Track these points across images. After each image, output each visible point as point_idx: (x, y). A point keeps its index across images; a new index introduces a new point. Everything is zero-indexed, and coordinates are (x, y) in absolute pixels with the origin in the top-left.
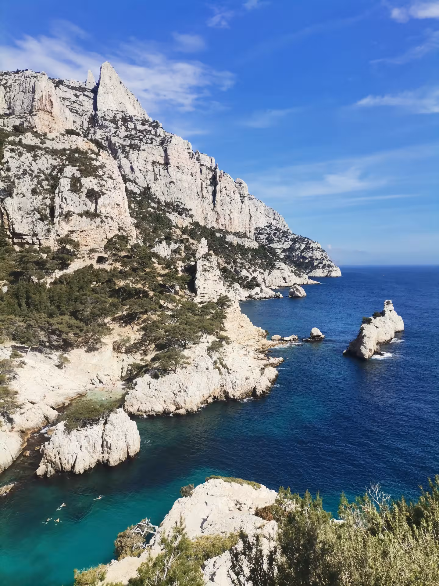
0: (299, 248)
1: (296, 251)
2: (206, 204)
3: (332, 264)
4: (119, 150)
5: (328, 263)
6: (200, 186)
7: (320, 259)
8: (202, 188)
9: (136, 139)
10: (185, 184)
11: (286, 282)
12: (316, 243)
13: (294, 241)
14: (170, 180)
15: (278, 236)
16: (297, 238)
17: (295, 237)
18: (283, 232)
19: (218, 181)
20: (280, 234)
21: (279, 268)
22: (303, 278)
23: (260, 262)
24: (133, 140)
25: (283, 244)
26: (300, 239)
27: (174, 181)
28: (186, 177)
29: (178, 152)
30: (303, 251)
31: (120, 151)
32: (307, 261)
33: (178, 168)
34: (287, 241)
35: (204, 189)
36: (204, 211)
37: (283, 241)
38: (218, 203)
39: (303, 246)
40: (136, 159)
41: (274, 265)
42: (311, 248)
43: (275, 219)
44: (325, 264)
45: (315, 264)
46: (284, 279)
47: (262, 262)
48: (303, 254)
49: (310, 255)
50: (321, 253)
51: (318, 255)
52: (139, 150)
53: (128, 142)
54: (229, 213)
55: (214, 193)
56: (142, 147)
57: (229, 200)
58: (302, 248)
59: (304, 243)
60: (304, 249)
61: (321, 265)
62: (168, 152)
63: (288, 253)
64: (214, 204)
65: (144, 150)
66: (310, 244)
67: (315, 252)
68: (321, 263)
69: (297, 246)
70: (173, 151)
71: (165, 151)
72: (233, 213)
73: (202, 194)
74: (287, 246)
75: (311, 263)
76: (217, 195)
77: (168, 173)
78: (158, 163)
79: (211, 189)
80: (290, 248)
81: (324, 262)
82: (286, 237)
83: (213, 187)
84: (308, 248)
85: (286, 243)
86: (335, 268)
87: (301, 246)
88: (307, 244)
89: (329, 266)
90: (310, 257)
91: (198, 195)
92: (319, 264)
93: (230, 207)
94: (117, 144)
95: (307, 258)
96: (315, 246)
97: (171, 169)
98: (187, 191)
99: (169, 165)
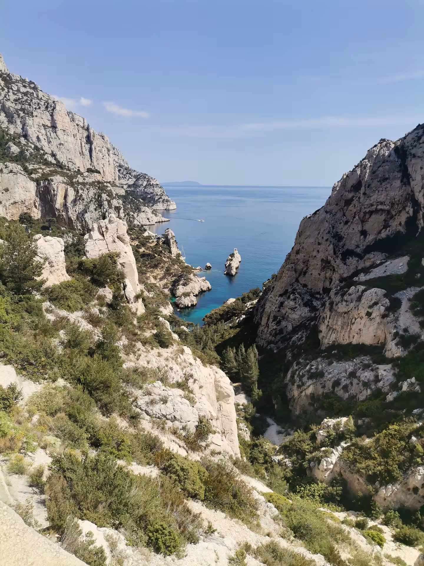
0: (142, 185)
1: (140, 187)
2: (86, 160)
3: (170, 199)
4: (15, 114)
5: (166, 198)
6: (80, 145)
7: (160, 195)
8: (81, 146)
9: (26, 104)
10: (71, 146)
11: (149, 222)
12: (155, 181)
13: (137, 178)
14: (59, 142)
15: (122, 173)
16: (139, 175)
17: (138, 174)
18: (126, 169)
19: (92, 139)
20: (124, 171)
21: (144, 212)
22: (158, 217)
23: (129, 206)
24: (23, 104)
25: (128, 180)
26: (142, 176)
27: (63, 143)
28: (71, 139)
29: (62, 117)
30: (145, 187)
31: (16, 116)
32: (149, 196)
33: (64, 131)
34: (131, 178)
35: (83, 148)
36: (85, 166)
37: (127, 178)
38: (94, 160)
39: (145, 183)
40: (32, 125)
41: (140, 209)
42: (152, 185)
43: (116, 155)
44: (164, 199)
45: (156, 199)
46: (148, 219)
47: (131, 206)
48: (146, 190)
49: (151, 191)
50: (160, 190)
51: (158, 191)
52: (33, 116)
53: (19, 107)
54: (103, 166)
55: (91, 151)
56: (35, 114)
57: (102, 156)
58: (144, 185)
59: (146, 180)
60: (146, 185)
61: (161, 200)
62: (55, 117)
63: (133, 189)
64: (91, 160)
65: (36, 116)
66: (150, 181)
67: (155, 189)
68: (161, 198)
69: (140, 182)
70: (59, 117)
71: (52, 116)
72: (106, 167)
73: (82, 152)
74: (131, 182)
75: (153, 198)
76: (94, 152)
77: (57, 135)
78: (47, 126)
79: (88, 146)
80: (134, 184)
81: (163, 197)
82: (130, 174)
83: (89, 145)
84: (149, 185)
85: (130, 180)
86: (172, 203)
87: (143, 183)
88: (148, 181)
89: (167, 201)
90: (152, 193)
91: (80, 153)
92: (159, 199)
93: (103, 162)
94: (11, 109)
95: (148, 194)
96: (155, 183)
97: (59, 133)
98: (73, 150)
99: (57, 129)
